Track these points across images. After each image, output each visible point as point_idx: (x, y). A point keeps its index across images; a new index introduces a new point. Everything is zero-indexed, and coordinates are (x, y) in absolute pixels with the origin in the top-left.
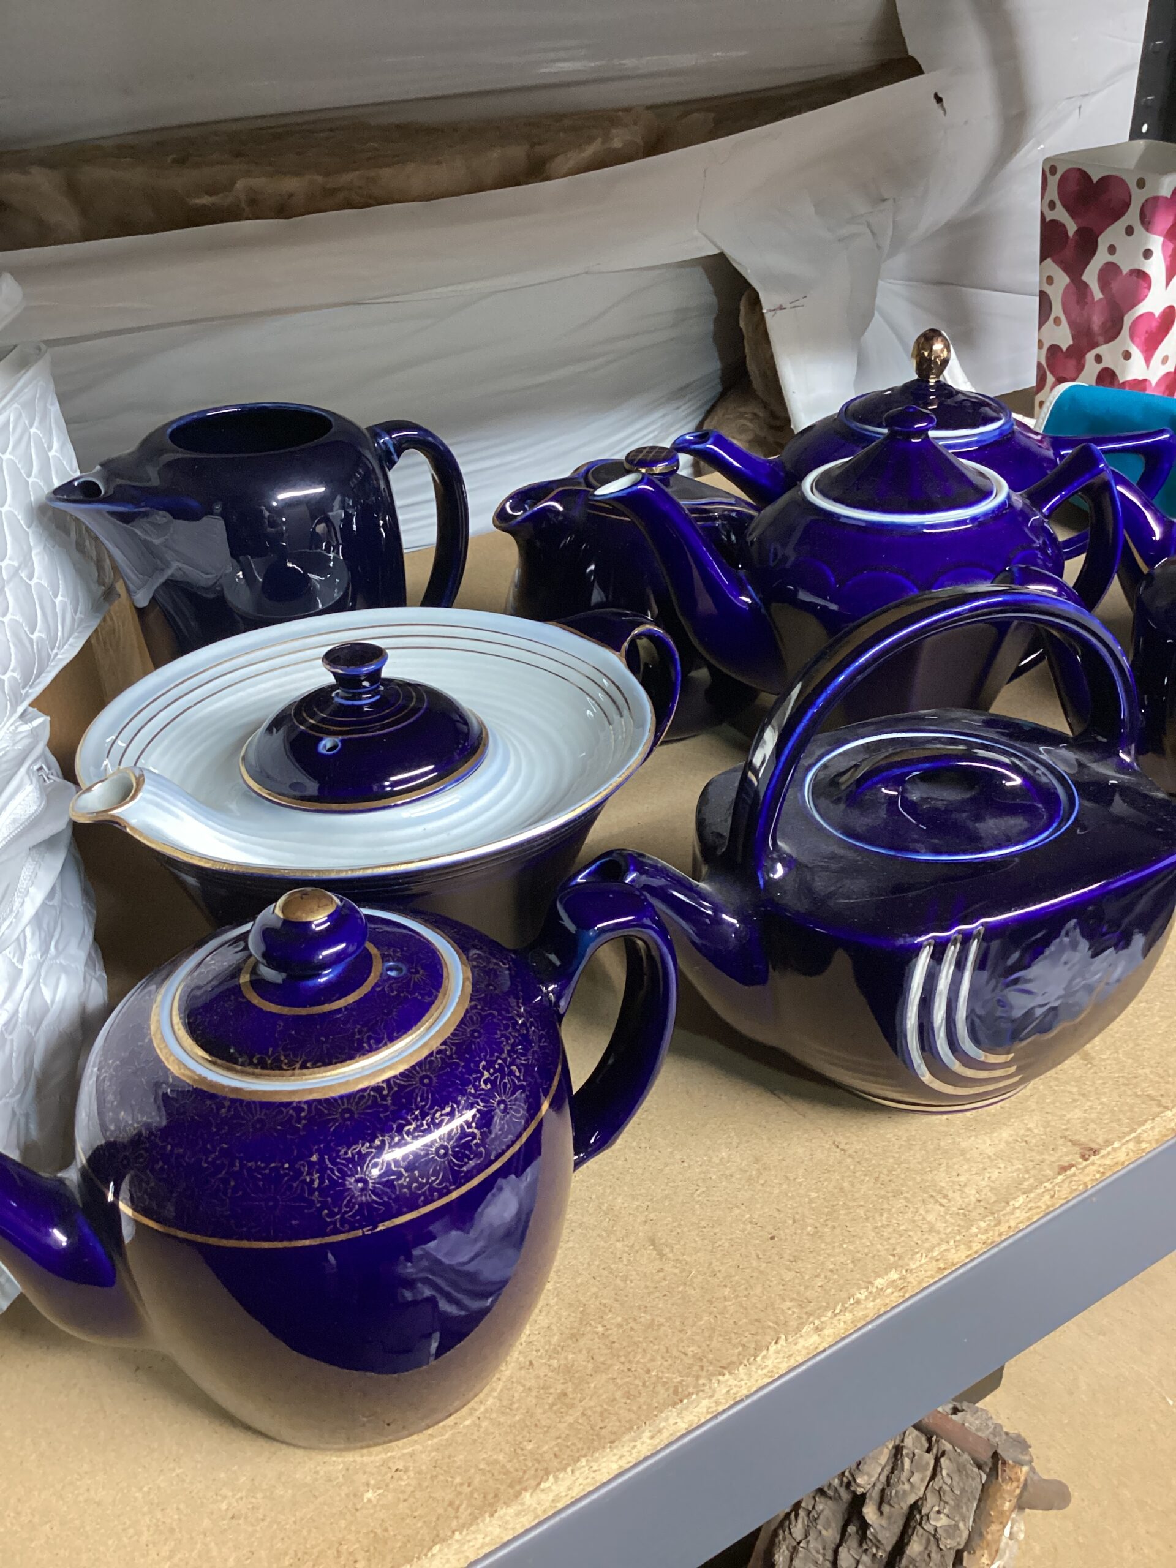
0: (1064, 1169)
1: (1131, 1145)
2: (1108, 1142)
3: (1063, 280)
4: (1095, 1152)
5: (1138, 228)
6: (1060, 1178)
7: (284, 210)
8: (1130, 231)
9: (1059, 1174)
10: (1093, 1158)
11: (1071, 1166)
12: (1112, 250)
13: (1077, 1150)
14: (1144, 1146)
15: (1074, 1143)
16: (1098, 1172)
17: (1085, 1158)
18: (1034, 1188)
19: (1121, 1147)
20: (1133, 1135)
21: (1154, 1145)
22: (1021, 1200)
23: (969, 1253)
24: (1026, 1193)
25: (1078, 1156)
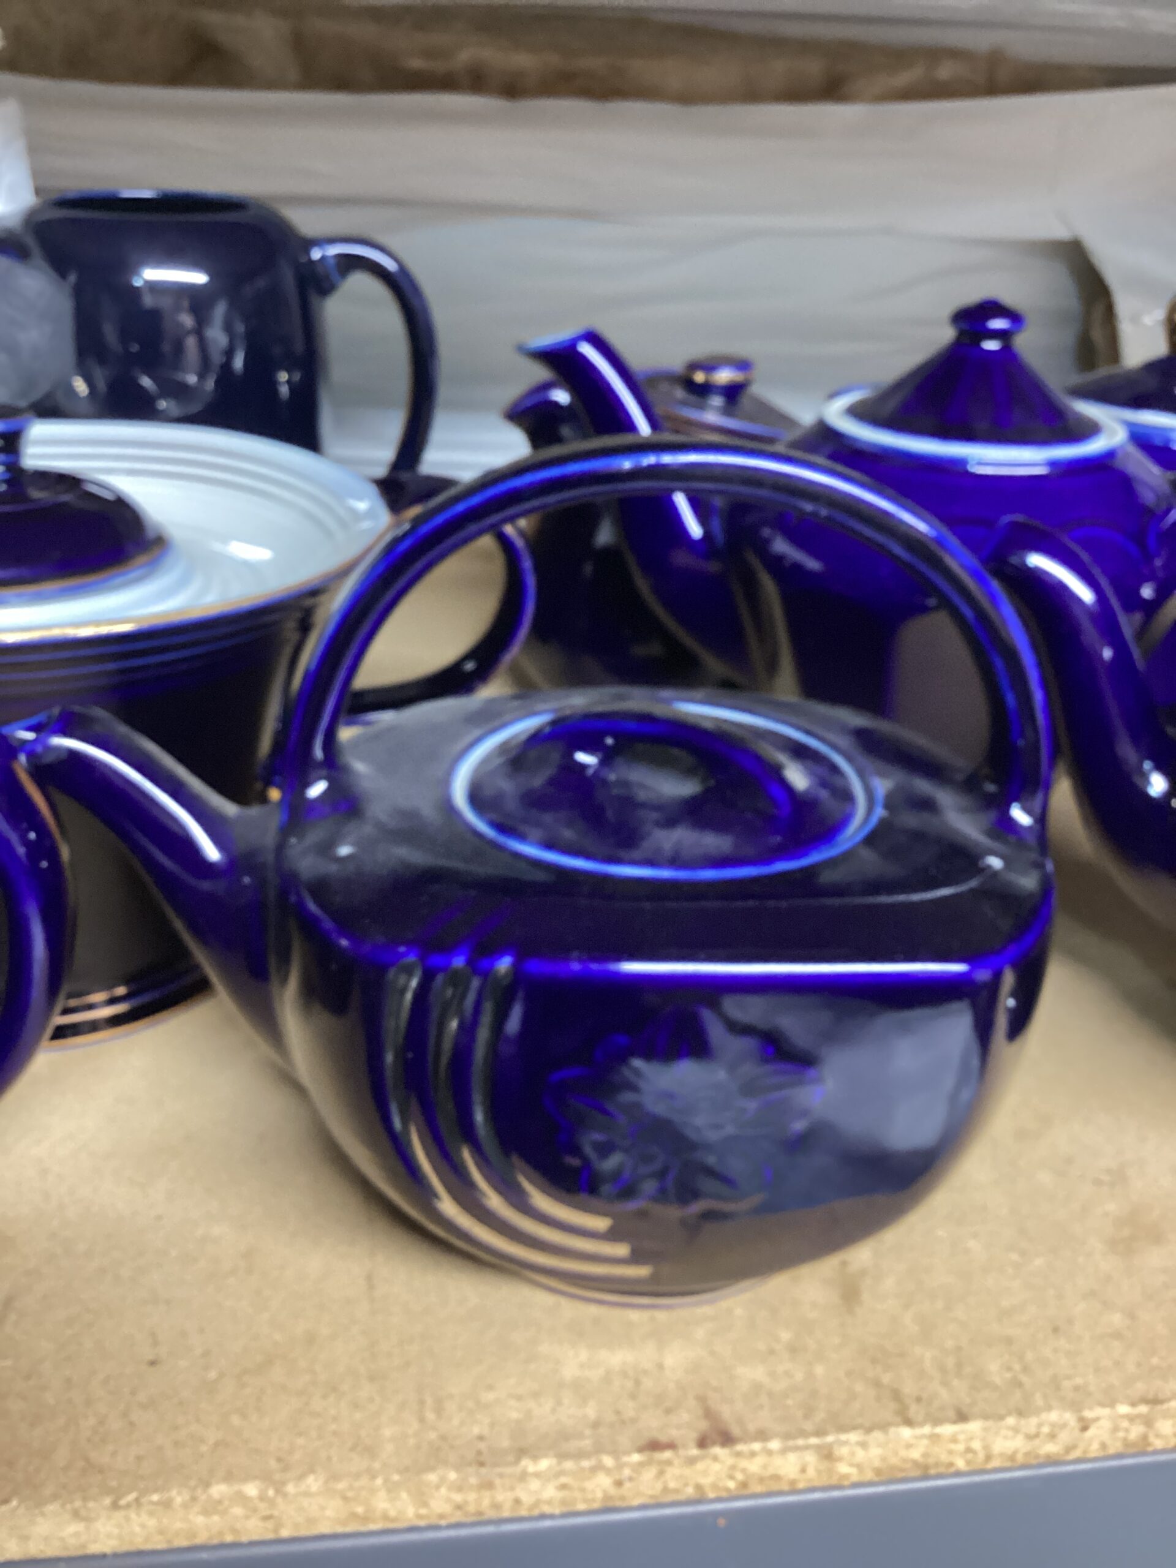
0: (654, 1446)
1: (811, 1458)
2: (762, 1435)
4: (727, 1439)
6: (636, 1457)
9: (640, 1450)
10: (717, 1450)
13: (703, 1425)
14: (843, 1468)
15: (709, 1414)
16: (732, 1477)
17: (702, 1443)
18: (581, 1455)
19: (784, 1451)
20: (813, 1441)
21: (869, 1476)
22: (544, 1464)
23: (423, 1511)
24: (562, 1456)
25: (694, 1435)
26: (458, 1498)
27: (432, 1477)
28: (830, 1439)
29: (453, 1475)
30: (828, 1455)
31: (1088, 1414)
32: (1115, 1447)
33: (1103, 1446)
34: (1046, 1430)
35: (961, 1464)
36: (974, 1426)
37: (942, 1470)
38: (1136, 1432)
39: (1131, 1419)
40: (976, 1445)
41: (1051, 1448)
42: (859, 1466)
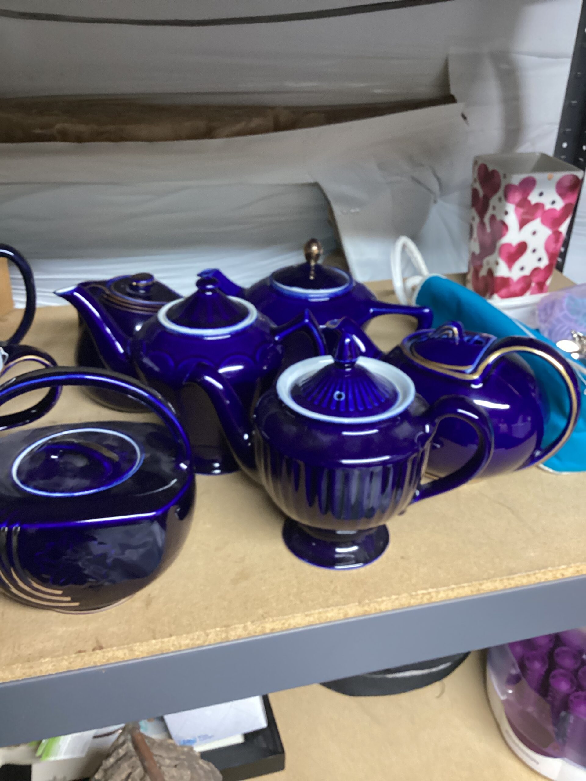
0: (80, 652)
1: (126, 651)
2: (111, 646)
3: (477, 219)
4: (101, 648)
5: (503, 198)
6: (74, 655)
7: (79, 139)
8: (500, 200)
9: (76, 653)
10: (98, 651)
11: (85, 651)
12: (494, 208)
13: (95, 645)
14: (137, 653)
15: (97, 642)
16: (104, 658)
17: (94, 650)
18: (58, 656)
19: (118, 650)
20: (126, 646)
21: (145, 655)
22: (47, 660)
23: (14, 676)
24: (52, 657)
25: (91, 648)
26: (24, 671)
27: (14, 666)
28: (131, 645)
29: (20, 665)
30: (131, 650)
31: (208, 631)
32: (219, 640)
33: (215, 640)
34: (196, 637)
35: (172, 649)
36: (174, 638)
37: (167, 651)
38: (224, 635)
39: (222, 631)
40: (176, 643)
41: (199, 642)
42: (142, 652)
